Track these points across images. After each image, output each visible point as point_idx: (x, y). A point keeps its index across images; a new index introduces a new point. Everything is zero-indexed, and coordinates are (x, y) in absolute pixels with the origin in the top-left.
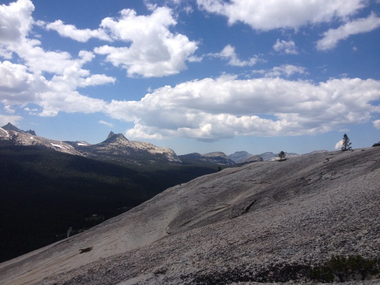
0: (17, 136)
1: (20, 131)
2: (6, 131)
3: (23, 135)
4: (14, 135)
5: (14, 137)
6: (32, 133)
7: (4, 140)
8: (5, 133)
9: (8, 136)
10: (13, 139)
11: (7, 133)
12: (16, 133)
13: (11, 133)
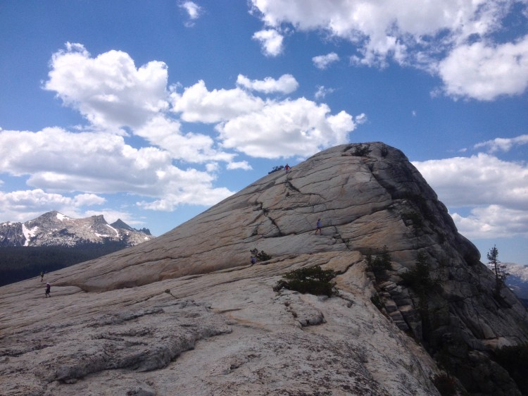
0: (129, 236)
1: (132, 230)
2: (115, 230)
3: (136, 235)
4: (126, 235)
5: (126, 237)
6: (147, 232)
7: (114, 241)
8: (114, 232)
9: (118, 236)
10: (124, 240)
11: (117, 232)
12: (127, 233)
13: (121, 233)
